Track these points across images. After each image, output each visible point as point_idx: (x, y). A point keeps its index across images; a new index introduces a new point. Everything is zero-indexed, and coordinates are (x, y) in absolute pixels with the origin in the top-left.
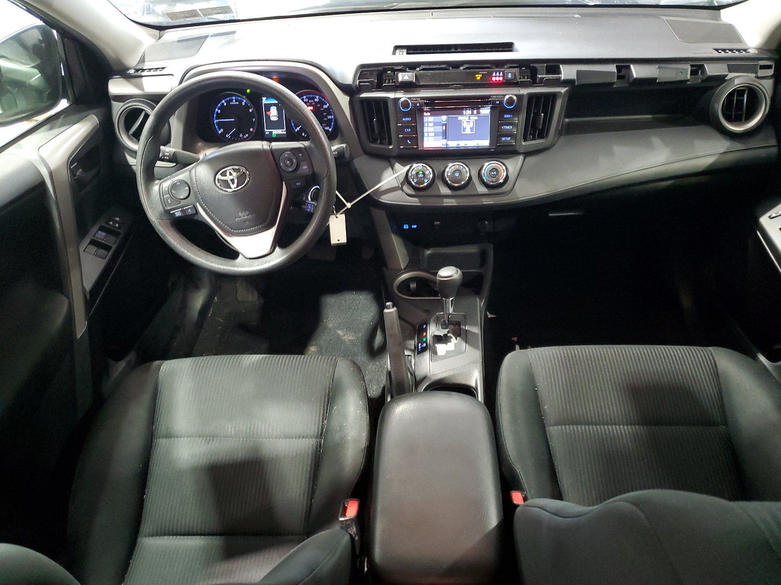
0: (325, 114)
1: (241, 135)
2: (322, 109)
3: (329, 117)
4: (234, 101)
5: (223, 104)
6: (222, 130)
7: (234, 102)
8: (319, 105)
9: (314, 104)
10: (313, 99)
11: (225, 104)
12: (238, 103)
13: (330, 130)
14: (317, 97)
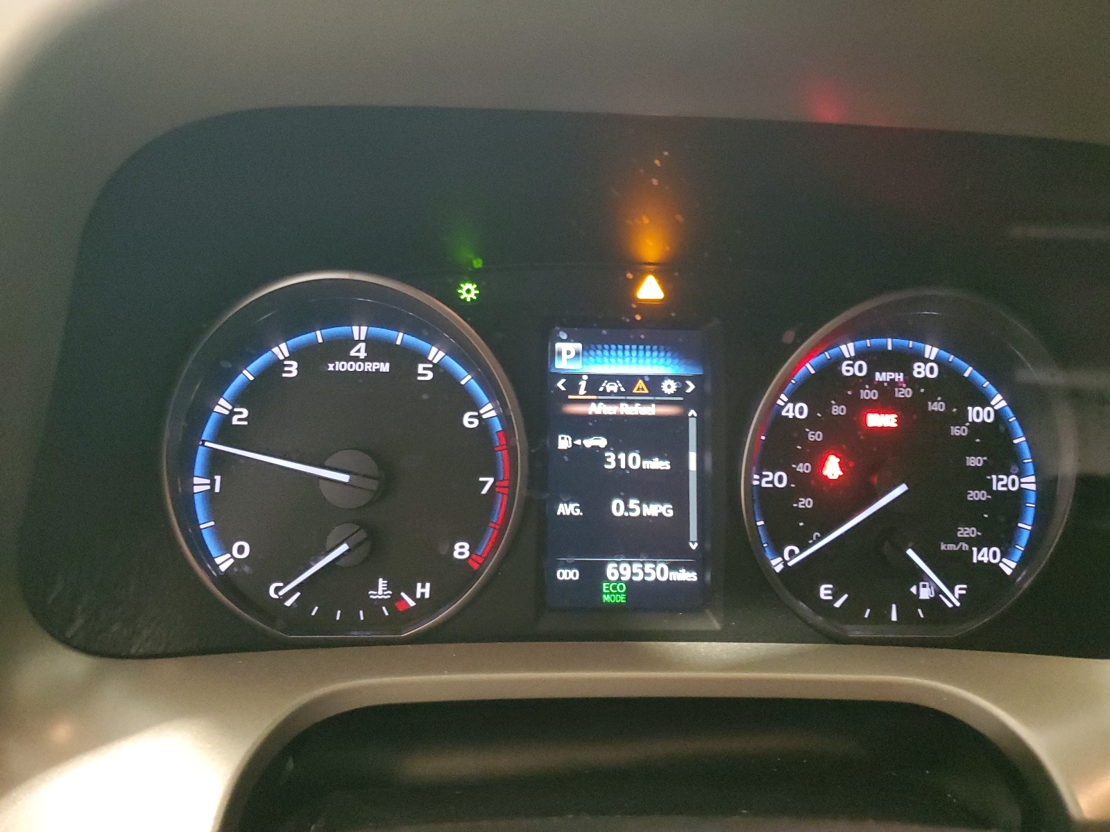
0: (974, 461)
1: (381, 590)
2: (956, 431)
3: (1001, 483)
4: (360, 351)
5: (278, 365)
6: (242, 549)
7: (359, 362)
8: (937, 406)
9: (905, 393)
10: (903, 361)
11: (293, 370)
12: (385, 367)
13: (1008, 567)
14: (931, 351)
